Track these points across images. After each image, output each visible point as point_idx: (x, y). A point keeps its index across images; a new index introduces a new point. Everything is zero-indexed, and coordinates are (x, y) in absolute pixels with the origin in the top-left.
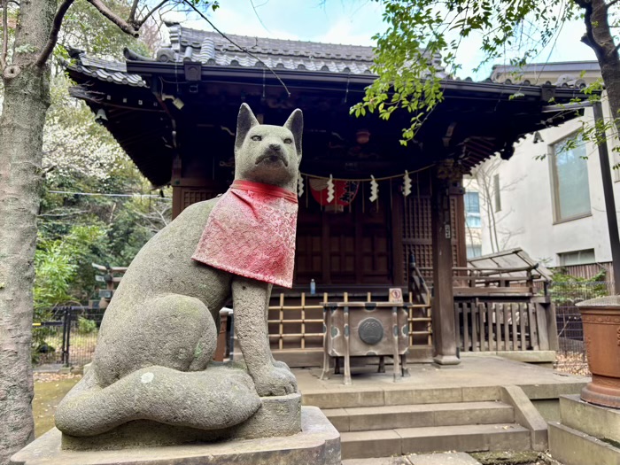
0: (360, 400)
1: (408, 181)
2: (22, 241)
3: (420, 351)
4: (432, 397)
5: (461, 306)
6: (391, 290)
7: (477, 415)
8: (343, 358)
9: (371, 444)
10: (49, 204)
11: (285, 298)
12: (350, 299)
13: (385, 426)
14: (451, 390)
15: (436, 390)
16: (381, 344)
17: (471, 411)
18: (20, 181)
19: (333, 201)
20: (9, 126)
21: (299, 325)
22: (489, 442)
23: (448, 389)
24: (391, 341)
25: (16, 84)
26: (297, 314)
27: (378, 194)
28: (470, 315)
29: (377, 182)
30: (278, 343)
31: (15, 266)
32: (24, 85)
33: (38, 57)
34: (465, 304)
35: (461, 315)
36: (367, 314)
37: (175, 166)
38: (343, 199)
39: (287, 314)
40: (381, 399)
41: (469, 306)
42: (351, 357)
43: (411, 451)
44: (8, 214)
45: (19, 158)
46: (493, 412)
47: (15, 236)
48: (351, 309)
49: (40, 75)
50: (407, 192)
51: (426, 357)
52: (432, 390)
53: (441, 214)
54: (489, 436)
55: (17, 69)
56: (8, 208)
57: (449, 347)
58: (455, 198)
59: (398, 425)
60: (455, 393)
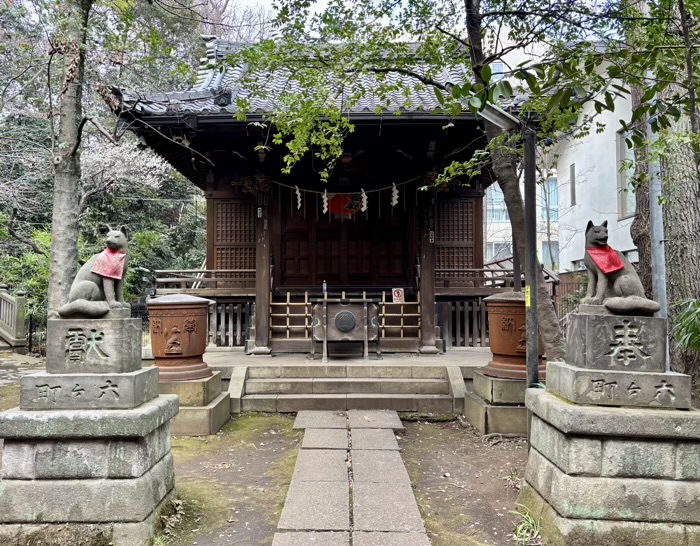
0: (326, 372)
1: (395, 193)
2: (69, 257)
3: (408, 342)
4: (386, 373)
5: (454, 304)
6: (394, 290)
7: (417, 387)
8: (322, 342)
9: (324, 400)
10: (116, 209)
11: (291, 297)
12: (367, 297)
13: (340, 391)
14: (402, 368)
15: (390, 367)
16: (353, 332)
17: (411, 383)
18: (66, 223)
19: (328, 212)
20: (59, 192)
21: (303, 318)
22: (417, 405)
23: (399, 368)
24: (362, 329)
25: (60, 167)
26: (301, 309)
27: (368, 205)
28: (471, 313)
29: (367, 195)
30: (285, 333)
31: (66, 271)
32: (65, 167)
33: (72, 149)
34: (466, 303)
35: (454, 313)
36: (342, 308)
37: (208, 181)
38: (349, 207)
39: (293, 309)
40: (344, 372)
41: (471, 304)
42: (328, 342)
43: (353, 408)
44: (61, 242)
45: (65, 210)
46: (430, 385)
47: (66, 254)
48: (328, 303)
49: (74, 160)
50: (395, 202)
51: (414, 347)
52: (386, 367)
53: (426, 221)
54: (417, 401)
55: (60, 158)
56: (61, 239)
57: (429, 338)
58: (473, 201)
59: (351, 390)
60: (405, 371)
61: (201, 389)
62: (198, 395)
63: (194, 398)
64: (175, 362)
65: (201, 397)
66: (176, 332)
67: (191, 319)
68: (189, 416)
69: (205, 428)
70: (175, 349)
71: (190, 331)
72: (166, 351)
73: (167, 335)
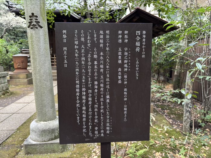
61: (25, 75)
62: (25, 76)
63: (24, 77)
64: (19, 69)
65: (26, 77)
66: (19, 63)
67: (23, 60)
68: (23, 81)
69: (27, 83)
70: (19, 67)
71: (22, 62)
72: (17, 67)
73: (17, 63)
